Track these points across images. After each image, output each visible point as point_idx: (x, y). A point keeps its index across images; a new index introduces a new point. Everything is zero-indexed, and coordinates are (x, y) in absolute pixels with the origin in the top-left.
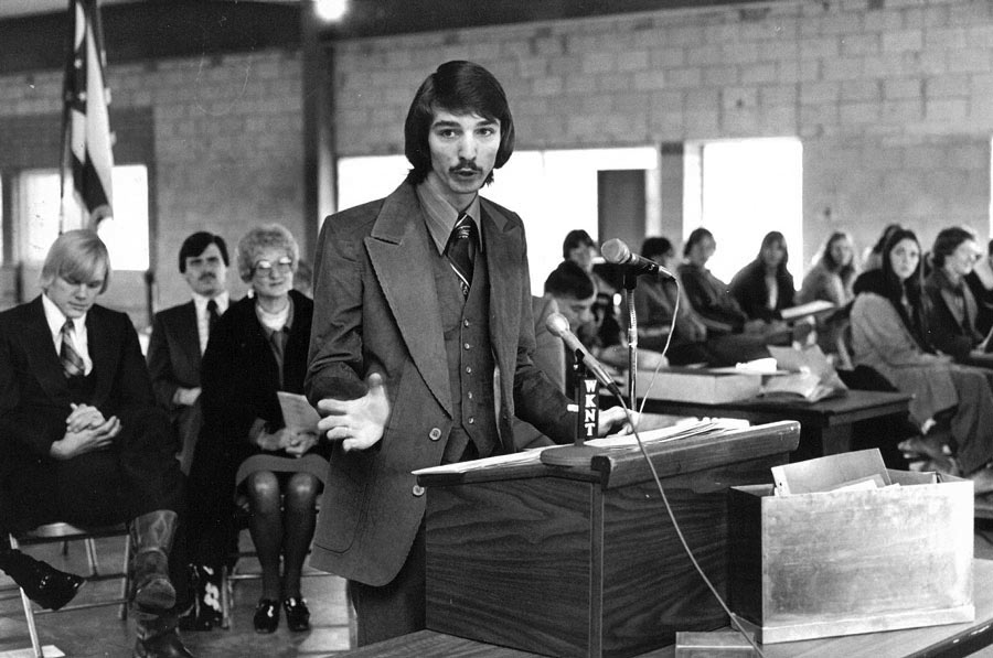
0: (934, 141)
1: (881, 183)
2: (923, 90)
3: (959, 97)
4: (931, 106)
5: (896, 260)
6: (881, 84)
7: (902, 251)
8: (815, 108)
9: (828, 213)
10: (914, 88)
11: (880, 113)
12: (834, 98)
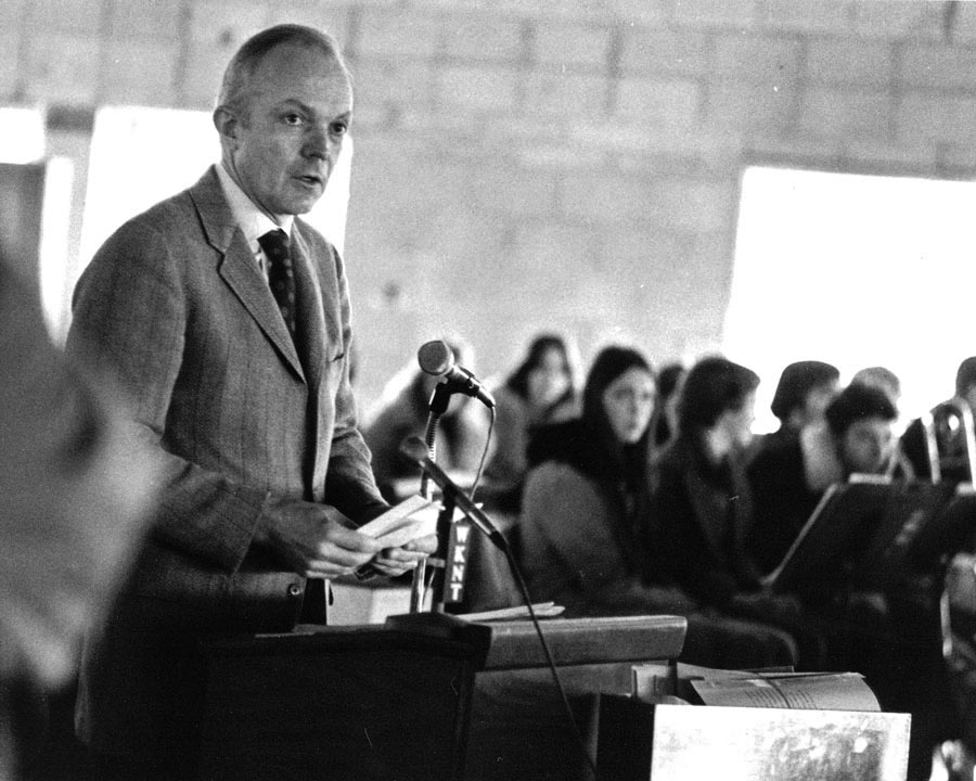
0: (627, 164)
1: (509, 239)
2: (614, 54)
3: (683, 76)
4: (627, 88)
5: (616, 407)
6: (527, 30)
7: (629, 392)
8: (388, 67)
9: (392, 292)
10: (593, 49)
11: (520, 93)
12: (428, 48)
